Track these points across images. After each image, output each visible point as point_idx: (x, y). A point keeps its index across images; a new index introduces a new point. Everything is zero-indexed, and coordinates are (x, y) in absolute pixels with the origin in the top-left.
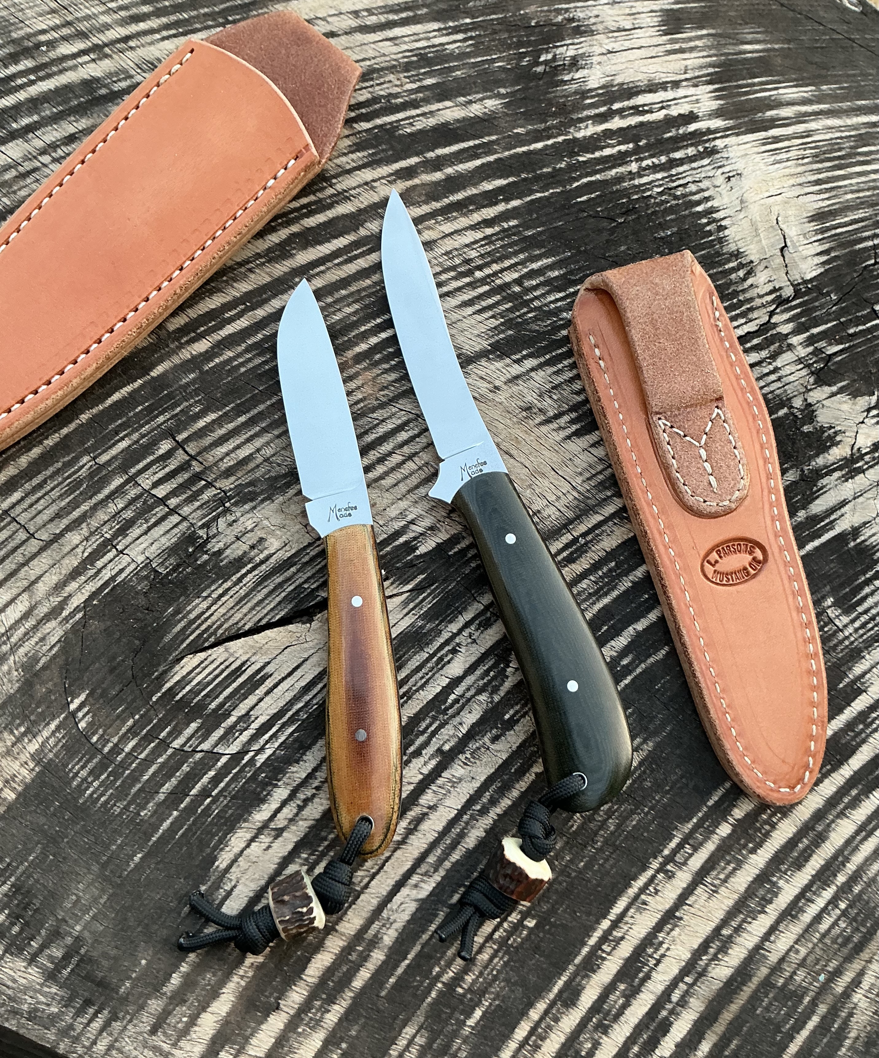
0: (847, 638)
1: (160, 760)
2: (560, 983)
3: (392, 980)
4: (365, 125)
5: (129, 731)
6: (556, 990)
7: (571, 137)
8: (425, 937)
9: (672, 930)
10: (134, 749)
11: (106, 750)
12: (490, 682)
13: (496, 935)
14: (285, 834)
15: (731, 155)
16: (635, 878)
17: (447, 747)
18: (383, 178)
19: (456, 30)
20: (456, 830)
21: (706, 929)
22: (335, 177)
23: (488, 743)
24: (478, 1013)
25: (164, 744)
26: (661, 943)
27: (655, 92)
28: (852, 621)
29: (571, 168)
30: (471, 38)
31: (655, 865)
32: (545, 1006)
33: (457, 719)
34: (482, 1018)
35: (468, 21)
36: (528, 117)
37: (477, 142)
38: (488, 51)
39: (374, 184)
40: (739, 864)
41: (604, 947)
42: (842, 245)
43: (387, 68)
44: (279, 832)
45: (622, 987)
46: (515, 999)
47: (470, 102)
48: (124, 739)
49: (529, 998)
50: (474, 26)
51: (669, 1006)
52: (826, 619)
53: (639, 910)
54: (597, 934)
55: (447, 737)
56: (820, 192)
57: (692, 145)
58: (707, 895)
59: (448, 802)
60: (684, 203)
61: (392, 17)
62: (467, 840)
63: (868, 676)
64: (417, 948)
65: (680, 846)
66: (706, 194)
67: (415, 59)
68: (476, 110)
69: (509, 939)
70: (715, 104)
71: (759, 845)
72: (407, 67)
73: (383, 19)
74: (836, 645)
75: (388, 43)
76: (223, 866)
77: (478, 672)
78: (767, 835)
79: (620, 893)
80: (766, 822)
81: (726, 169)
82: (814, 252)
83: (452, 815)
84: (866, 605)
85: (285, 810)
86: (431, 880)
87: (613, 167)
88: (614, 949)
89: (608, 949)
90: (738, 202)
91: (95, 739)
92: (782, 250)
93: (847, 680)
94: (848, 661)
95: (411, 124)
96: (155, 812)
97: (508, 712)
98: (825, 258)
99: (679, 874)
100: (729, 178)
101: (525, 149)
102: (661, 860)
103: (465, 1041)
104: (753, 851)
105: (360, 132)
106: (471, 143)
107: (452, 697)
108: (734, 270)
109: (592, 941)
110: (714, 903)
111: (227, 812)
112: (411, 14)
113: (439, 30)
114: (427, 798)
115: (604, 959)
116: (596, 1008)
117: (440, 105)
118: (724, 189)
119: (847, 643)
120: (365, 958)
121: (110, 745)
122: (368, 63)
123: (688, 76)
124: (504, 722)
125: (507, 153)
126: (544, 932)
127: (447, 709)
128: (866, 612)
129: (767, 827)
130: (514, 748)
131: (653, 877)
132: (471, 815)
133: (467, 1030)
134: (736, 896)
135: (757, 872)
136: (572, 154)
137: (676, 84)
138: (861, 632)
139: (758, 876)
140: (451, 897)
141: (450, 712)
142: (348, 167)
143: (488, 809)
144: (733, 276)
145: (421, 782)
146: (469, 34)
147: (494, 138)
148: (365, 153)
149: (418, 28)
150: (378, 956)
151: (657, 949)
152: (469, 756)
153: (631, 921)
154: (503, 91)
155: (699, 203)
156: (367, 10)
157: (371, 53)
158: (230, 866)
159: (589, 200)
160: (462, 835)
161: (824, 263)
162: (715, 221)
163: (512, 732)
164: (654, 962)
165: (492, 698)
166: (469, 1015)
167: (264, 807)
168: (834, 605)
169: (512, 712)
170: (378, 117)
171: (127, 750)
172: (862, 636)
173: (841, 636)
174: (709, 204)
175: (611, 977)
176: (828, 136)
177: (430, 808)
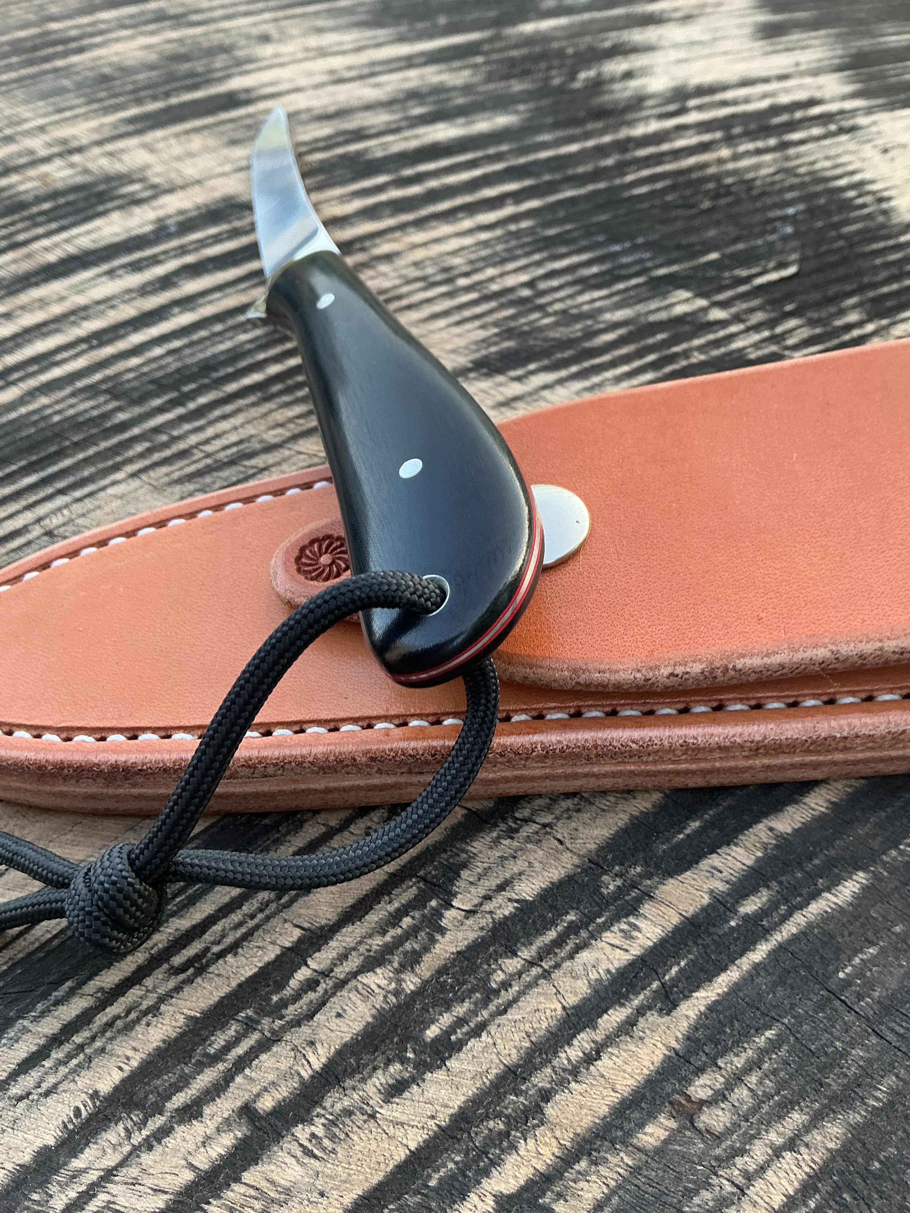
12: (399, 941)
17: (266, 1104)
23: (376, 1099)
33: (305, 1030)
55: (271, 1077)
77: (374, 917)
97: (433, 1021)
107: (302, 974)
124: (422, 1047)
127: (284, 1004)
130: (443, 1119)
141: (291, 1011)
152: (319, 1131)
163: (440, 1075)
165: (399, 981)
169: (446, 1020)
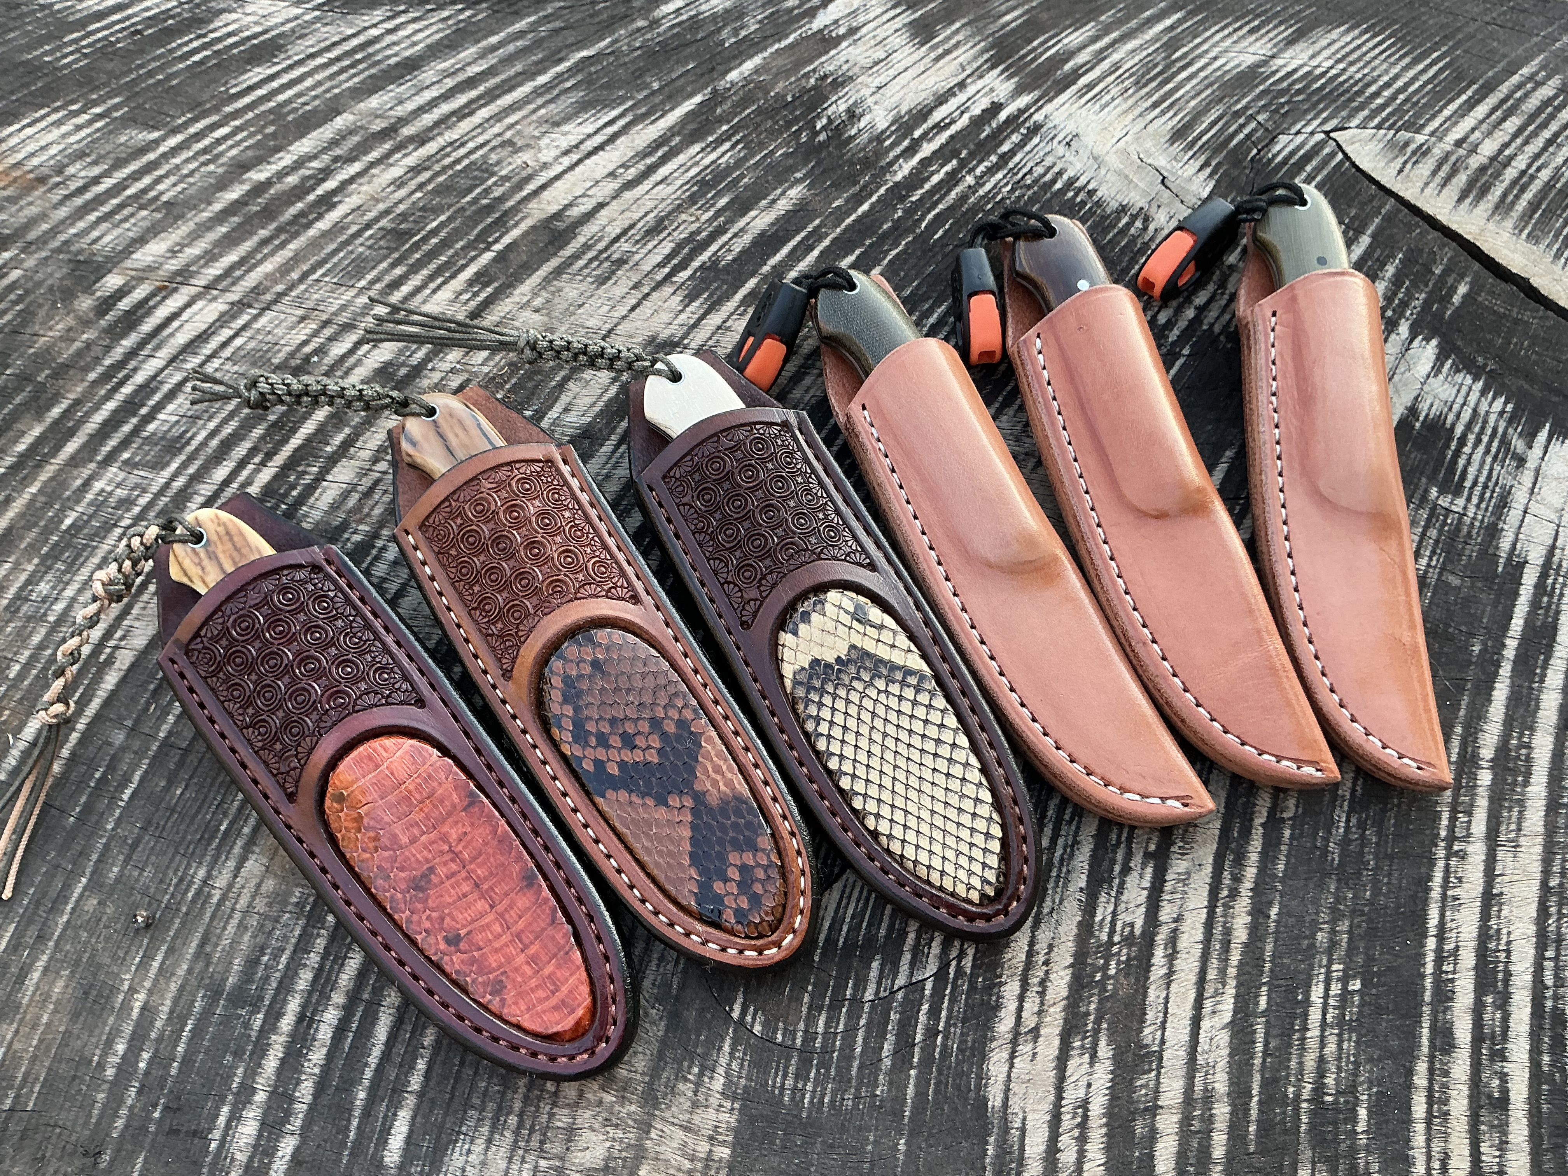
0: (1474, 518)
1: (862, 1022)
2: (1425, 1032)
3: (1252, 1128)
4: (684, 274)
5: (810, 1008)
6: (1425, 1041)
7: (891, 184)
8: (1258, 1061)
9: (1500, 911)
10: (827, 1025)
11: (799, 1042)
13: (1329, 1019)
14: (1042, 1032)
15: (1056, 122)
16: (1430, 878)
18: (732, 314)
19: (719, 142)
20: (1218, 930)
21: (1533, 890)
22: (683, 338)
24: (1363, 1113)
25: (856, 1002)
26: (1499, 931)
27: (947, 101)
28: (1469, 500)
29: (909, 212)
30: (738, 142)
31: (1441, 852)
32: (1425, 1065)
34: (1370, 1114)
35: (725, 128)
36: (838, 187)
37: (803, 234)
38: (762, 145)
39: (727, 324)
40: (1522, 804)
41: (1444, 968)
42: (1216, 151)
43: (674, 211)
44: (1035, 1032)
45: (1489, 999)
46: (1390, 1076)
47: (774, 201)
48: (811, 1020)
49: (1404, 1066)
50: (734, 130)
51: (1549, 993)
52: (1443, 512)
53: (1456, 908)
54: (1430, 957)
56: (1163, 113)
57: (1012, 132)
58: (1510, 855)
59: (1191, 905)
60: (1041, 188)
61: (649, 161)
62: (1235, 933)
63: (1518, 546)
64: (1257, 1079)
65: (1453, 819)
66: (1056, 169)
67: (695, 188)
68: (783, 205)
69: (1344, 1015)
70: (1011, 84)
71: (1528, 774)
72: (693, 199)
73: (641, 166)
74: (1469, 532)
75: (661, 187)
76: (998, 1103)
78: (1529, 759)
79: (1425, 902)
80: (1520, 746)
81: (1060, 137)
82: (1194, 170)
83: (1204, 916)
84: (1470, 477)
85: (1026, 1005)
86: (1225, 996)
87: (950, 190)
88: (1456, 964)
89: (1450, 968)
90: (1091, 161)
91: (779, 1037)
92: (1163, 182)
93: (1502, 561)
94: (1491, 542)
95: (729, 250)
96: (891, 1083)
98: (1208, 170)
99: (1470, 849)
100: (1068, 144)
101: (853, 217)
102: (1442, 844)
103: (1368, 1151)
104: (1526, 783)
105: (683, 283)
106: (798, 238)
108: (1128, 225)
109: (1429, 968)
110: (1523, 859)
111: (966, 1041)
112: (666, 149)
113: (703, 150)
114: (1167, 913)
115: (1452, 980)
116: (1478, 1037)
117: (746, 219)
118: (1070, 156)
119: (1477, 524)
120: (1208, 1120)
121: (800, 1034)
122: (652, 215)
123: (968, 72)
125: (838, 230)
126: (1374, 986)
128: (1475, 483)
129: (1524, 751)
131: (1447, 867)
132: (1224, 905)
133: (1363, 1139)
134: (1540, 840)
135: (1544, 802)
136: (902, 199)
137: (962, 85)
138: (1483, 506)
139: (1547, 806)
140: (1258, 1003)
142: (692, 322)
143: (1236, 889)
144: (1133, 231)
145: (1149, 897)
146: (734, 139)
147: (817, 222)
148: (701, 300)
149: (681, 158)
150: (1222, 1111)
151: (1499, 940)
153: (1454, 925)
154: (798, 175)
155: (1054, 181)
156: (620, 167)
157: (650, 205)
158: (1006, 1099)
159: (946, 232)
160: (1228, 932)
161: (1211, 175)
162: (1080, 189)
164: (1504, 955)
166: (1355, 1121)
167: (1002, 1014)
168: (1441, 492)
170: (692, 260)
171: (820, 1030)
172: (1487, 509)
173: (1466, 519)
174: (1065, 177)
175: (1472, 996)
176: (1137, 59)
177: (1176, 920)
